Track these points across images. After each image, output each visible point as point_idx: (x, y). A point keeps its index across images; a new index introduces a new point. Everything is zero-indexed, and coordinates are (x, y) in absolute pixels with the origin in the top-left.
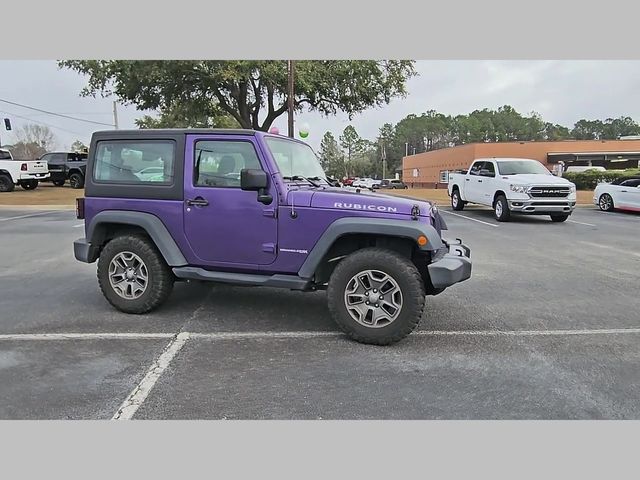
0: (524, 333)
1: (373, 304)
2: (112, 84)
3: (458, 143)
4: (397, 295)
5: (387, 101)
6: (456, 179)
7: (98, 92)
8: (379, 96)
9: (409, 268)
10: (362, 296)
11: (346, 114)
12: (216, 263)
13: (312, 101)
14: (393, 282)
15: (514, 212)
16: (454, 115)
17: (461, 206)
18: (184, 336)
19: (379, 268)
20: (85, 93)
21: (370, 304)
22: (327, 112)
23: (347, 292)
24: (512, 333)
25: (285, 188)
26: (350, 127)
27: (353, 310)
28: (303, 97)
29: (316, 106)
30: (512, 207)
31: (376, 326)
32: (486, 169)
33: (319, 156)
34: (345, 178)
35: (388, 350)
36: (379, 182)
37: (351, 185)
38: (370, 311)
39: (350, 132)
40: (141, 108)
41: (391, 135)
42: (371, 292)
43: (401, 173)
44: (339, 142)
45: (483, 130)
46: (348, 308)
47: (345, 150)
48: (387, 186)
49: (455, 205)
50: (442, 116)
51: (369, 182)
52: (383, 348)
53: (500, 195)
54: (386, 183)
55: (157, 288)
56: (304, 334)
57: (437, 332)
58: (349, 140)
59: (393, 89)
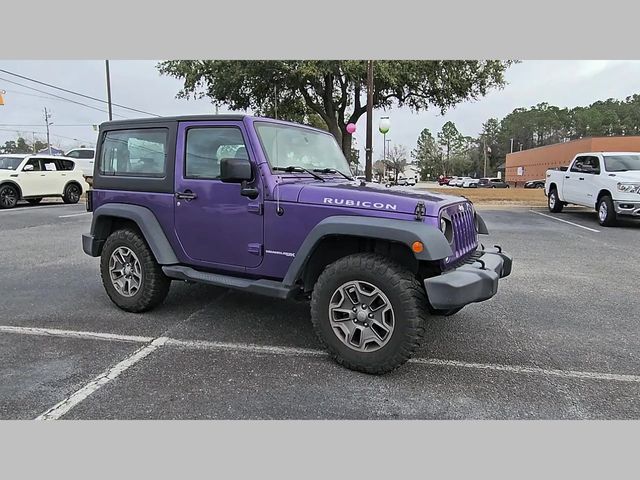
0: (573, 374)
1: (362, 323)
2: (203, 85)
3: (573, 138)
4: (388, 313)
5: (483, 92)
6: (554, 176)
7: (191, 94)
8: (474, 87)
9: (403, 281)
10: (349, 312)
11: (438, 109)
12: (204, 263)
13: (399, 96)
14: (384, 297)
15: (621, 215)
16: (570, 108)
17: (559, 208)
18: (161, 341)
19: (368, 279)
20: (181, 95)
21: (358, 322)
22: (418, 107)
23: (332, 306)
24: (557, 373)
25: (273, 181)
26: (449, 124)
27: (339, 329)
28: (390, 92)
29: (403, 100)
30: (620, 210)
31: (364, 350)
32: (591, 165)
33: (416, 154)
34: (441, 177)
35: (376, 381)
36: (477, 181)
37: (448, 184)
38: (358, 331)
39: (449, 129)
40: (231, 107)
41: (496, 132)
42: (360, 308)
43: (503, 171)
44: (437, 139)
45: (606, 123)
46: (333, 324)
47: (443, 147)
48: (486, 185)
49: (552, 206)
50: (556, 109)
51: (467, 181)
52: (370, 378)
53: (604, 195)
54: (485, 182)
55: (149, 286)
56: (288, 350)
57: (452, 363)
58: (447, 137)
59: (489, 79)
